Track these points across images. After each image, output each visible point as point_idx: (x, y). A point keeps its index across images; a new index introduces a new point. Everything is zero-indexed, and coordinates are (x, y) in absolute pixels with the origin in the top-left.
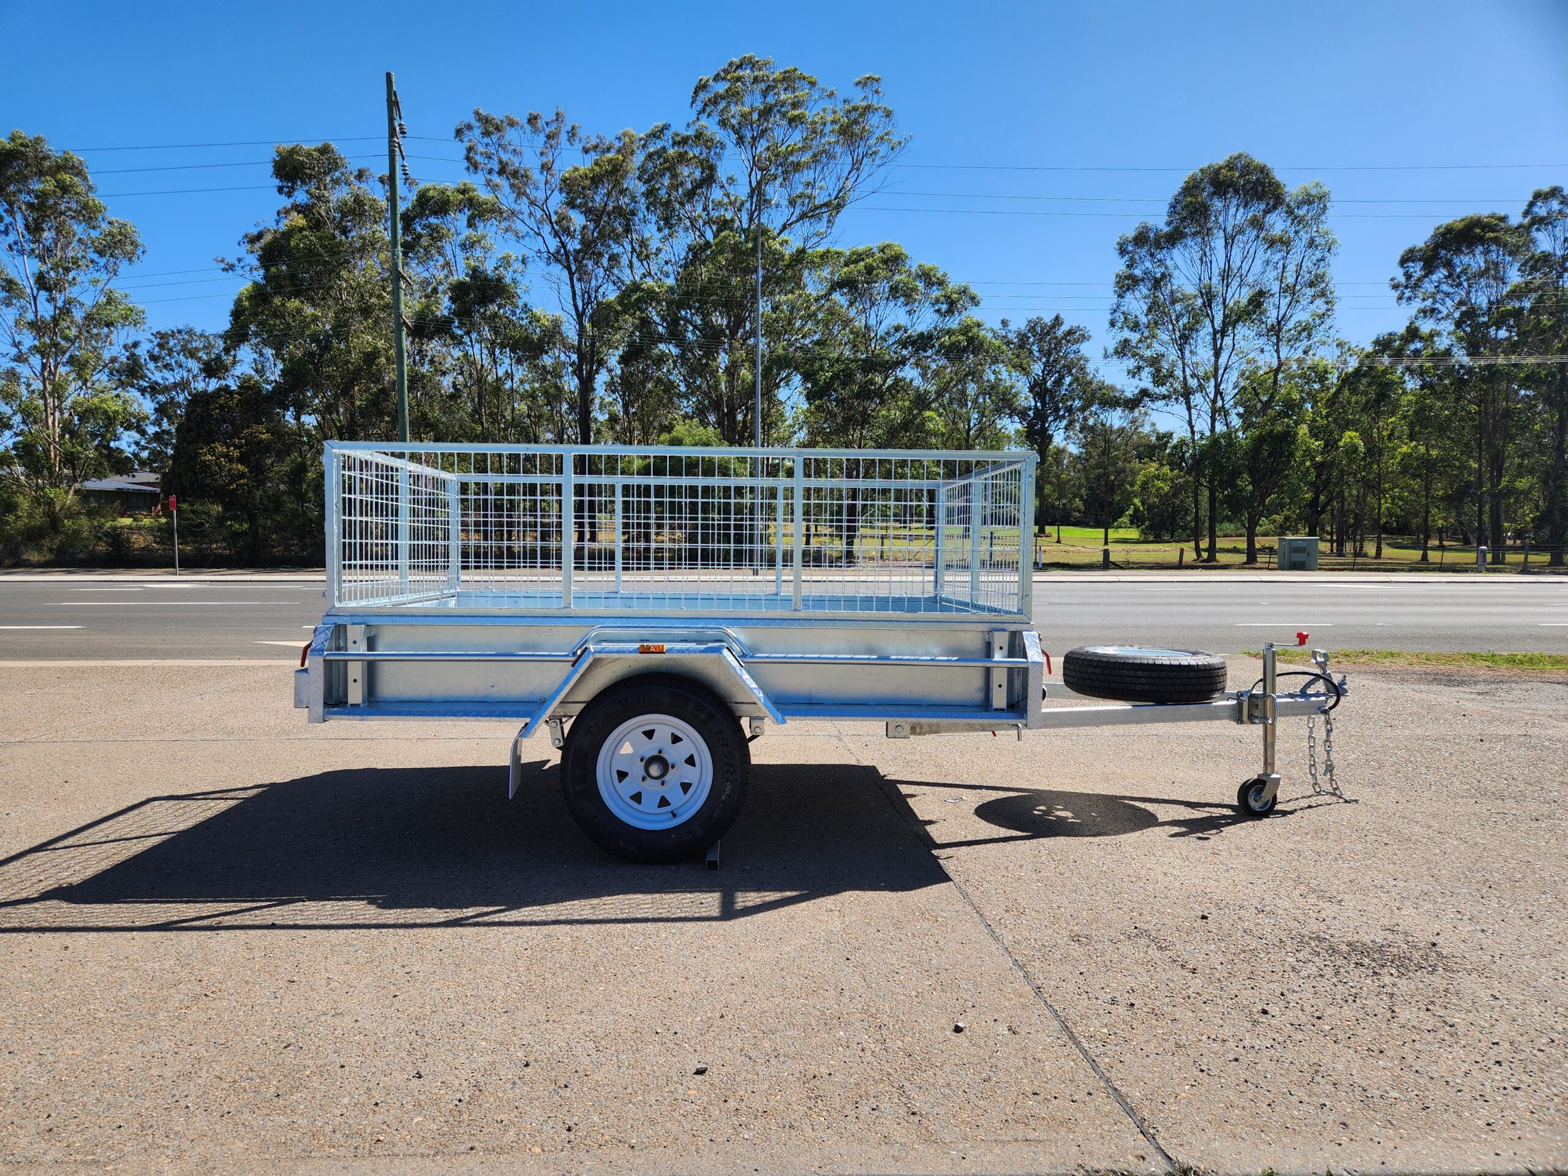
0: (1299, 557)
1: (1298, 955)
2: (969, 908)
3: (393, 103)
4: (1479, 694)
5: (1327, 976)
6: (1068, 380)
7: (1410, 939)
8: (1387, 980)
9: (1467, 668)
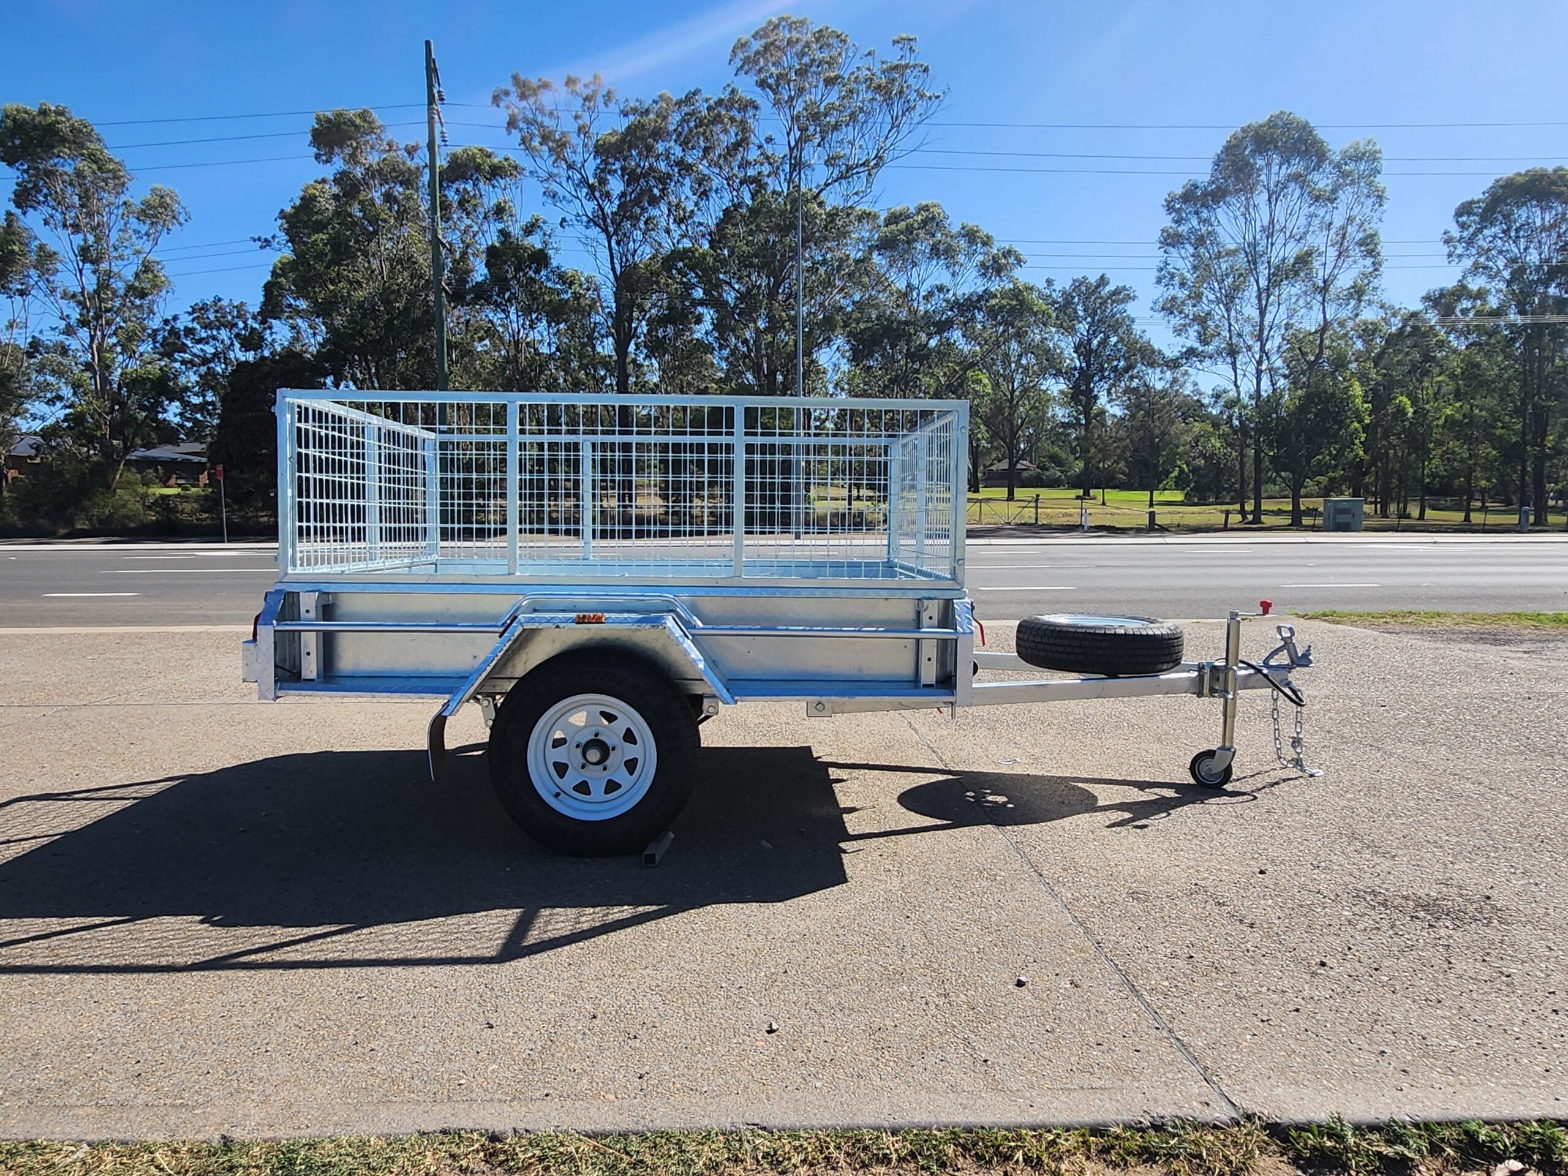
0: (1343, 518)
1: (1354, 909)
2: (1026, 868)
3: (431, 70)
4: (1525, 652)
5: (1384, 929)
6: (1114, 340)
7: (1464, 892)
8: (1443, 932)
9: (1513, 627)
